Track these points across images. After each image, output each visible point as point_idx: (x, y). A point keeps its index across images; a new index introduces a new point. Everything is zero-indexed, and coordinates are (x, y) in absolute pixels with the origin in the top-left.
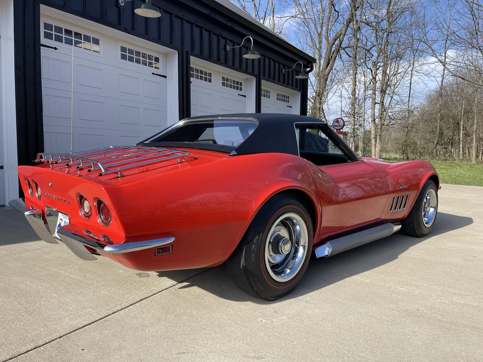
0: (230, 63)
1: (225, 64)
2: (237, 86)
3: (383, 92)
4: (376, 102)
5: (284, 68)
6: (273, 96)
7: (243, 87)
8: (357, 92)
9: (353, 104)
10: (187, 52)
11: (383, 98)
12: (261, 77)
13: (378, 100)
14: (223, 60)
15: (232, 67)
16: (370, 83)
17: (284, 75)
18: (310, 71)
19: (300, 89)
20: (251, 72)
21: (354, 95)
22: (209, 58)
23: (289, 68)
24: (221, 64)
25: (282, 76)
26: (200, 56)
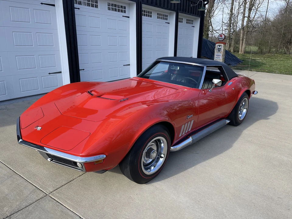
0: (162, 5)
1: (160, 6)
2: (165, 17)
3: (250, 10)
4: (245, 16)
5: (192, 4)
6: (184, 21)
7: (168, 18)
8: (234, 8)
9: (230, 18)
10: (140, 2)
11: (250, 13)
12: (179, 11)
13: (247, 15)
14: (158, 5)
15: (163, 7)
16: (242, 3)
17: (191, 8)
18: (207, 4)
19: (200, 16)
20: (173, 9)
21: (231, 11)
22: (151, 4)
23: (194, 3)
24: (158, 7)
25: (190, 8)
26: (147, 4)
